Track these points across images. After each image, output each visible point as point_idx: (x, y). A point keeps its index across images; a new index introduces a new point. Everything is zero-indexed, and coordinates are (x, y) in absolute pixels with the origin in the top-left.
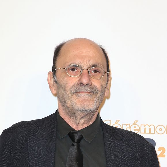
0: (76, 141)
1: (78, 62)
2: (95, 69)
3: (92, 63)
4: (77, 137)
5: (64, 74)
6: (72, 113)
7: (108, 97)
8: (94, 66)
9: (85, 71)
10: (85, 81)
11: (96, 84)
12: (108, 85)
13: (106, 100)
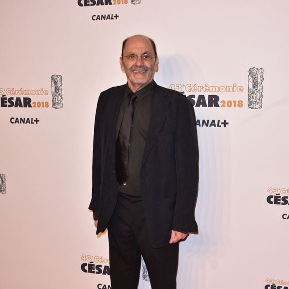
0: (132, 99)
1: (135, 52)
2: (145, 56)
3: (143, 51)
4: (133, 97)
5: (127, 59)
6: (133, 84)
7: (157, 71)
8: (145, 53)
9: (139, 57)
10: (139, 64)
11: (147, 64)
12: (156, 63)
13: (156, 73)
